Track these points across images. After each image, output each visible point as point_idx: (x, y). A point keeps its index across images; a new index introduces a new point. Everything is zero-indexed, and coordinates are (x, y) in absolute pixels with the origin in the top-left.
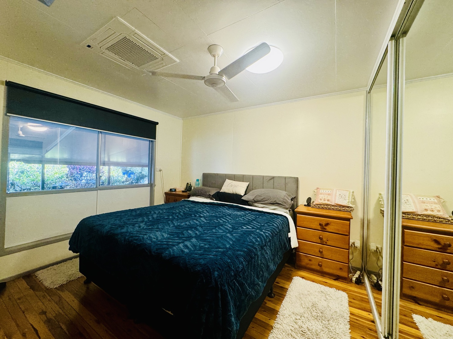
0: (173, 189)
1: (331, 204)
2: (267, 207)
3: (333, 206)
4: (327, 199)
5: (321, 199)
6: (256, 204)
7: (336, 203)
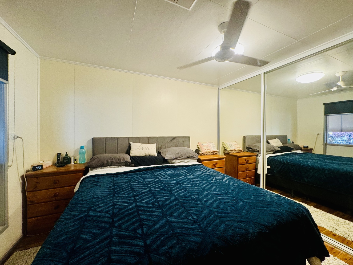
0: (38, 166)
1: (211, 151)
2: (182, 162)
3: (211, 152)
4: (208, 148)
5: (206, 150)
6: (174, 161)
7: (213, 150)
